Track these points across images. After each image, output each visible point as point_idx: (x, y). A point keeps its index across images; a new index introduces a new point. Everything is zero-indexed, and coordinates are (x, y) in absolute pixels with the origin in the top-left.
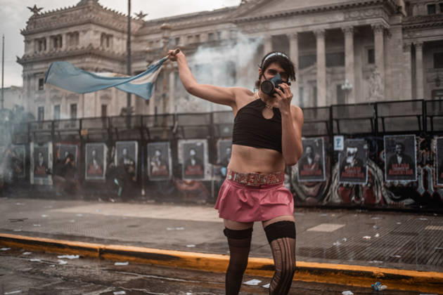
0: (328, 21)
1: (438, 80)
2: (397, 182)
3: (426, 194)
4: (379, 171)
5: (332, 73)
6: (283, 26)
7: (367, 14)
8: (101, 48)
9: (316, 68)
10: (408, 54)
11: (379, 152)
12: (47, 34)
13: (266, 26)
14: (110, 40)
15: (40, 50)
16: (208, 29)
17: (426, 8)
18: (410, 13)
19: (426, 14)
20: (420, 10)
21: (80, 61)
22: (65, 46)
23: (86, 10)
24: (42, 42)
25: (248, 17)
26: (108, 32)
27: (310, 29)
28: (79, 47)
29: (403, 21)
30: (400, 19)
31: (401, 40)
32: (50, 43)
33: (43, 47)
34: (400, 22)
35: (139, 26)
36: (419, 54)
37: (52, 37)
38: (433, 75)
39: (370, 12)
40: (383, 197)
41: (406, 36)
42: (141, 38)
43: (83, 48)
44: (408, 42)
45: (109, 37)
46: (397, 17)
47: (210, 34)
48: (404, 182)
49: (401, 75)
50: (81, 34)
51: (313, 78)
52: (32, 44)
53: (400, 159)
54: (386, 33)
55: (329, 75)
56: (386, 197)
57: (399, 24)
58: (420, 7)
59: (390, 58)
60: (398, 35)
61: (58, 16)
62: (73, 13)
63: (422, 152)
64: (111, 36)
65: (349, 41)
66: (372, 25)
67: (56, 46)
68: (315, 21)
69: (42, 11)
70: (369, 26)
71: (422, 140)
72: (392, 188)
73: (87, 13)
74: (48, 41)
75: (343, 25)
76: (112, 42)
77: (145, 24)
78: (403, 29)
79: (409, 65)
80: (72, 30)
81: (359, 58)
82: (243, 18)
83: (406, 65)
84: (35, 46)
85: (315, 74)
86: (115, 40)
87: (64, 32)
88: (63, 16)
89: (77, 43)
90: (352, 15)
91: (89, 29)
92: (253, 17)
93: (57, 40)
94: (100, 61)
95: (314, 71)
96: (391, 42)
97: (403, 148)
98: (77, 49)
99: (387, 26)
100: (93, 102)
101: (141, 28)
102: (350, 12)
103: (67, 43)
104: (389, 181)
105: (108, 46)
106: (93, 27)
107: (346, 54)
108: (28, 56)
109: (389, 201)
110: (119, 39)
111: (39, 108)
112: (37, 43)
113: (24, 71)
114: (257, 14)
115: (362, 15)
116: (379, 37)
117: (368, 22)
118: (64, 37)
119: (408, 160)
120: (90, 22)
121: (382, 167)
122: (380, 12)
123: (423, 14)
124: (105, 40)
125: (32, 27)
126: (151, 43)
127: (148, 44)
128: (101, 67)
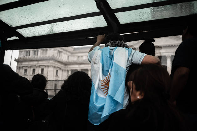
8: (57, 57)
14: (61, 54)
15: (26, 56)
21: (47, 62)
22: (40, 55)
24: (28, 52)
26: (60, 50)
32: (32, 53)
33: (28, 55)
37: (33, 50)
42: (74, 55)
45: (60, 52)
50: (48, 50)
64: (62, 52)
67: (35, 54)
84: (24, 54)
86: (63, 54)
89: (46, 54)
93: (35, 52)
94: (56, 63)
98: (46, 56)
100: (51, 82)
103: (41, 53)
105: (60, 56)
108: (20, 58)
110: (64, 54)
112: (25, 52)
113: (17, 65)
118: (39, 51)
124: (59, 54)
126: (78, 57)
127: (77, 57)
128: (57, 66)
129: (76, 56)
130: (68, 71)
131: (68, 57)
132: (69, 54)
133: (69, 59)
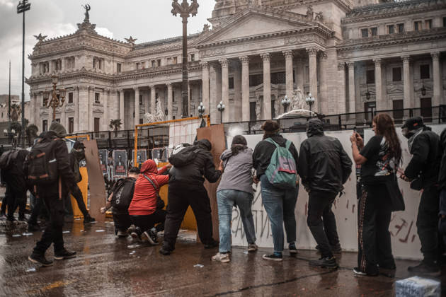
0: (272, 46)
1: (368, 94)
5: (279, 89)
6: (237, 51)
7: (303, 39)
8: (93, 70)
9: (263, 87)
10: (342, 72)
12: (50, 59)
13: (223, 51)
14: (102, 63)
15: (44, 72)
17: (360, 32)
18: (346, 37)
19: (360, 37)
20: (355, 34)
22: (64, 69)
23: (81, 37)
24: (45, 65)
25: (208, 43)
26: (99, 56)
27: (258, 53)
28: (75, 70)
29: (337, 44)
30: (334, 42)
31: (336, 61)
32: (52, 66)
33: (47, 70)
34: (335, 45)
35: (129, 50)
36: (351, 72)
37: (53, 61)
38: (365, 90)
39: (306, 38)
41: (340, 56)
42: (130, 60)
43: (77, 70)
44: (342, 62)
45: (100, 60)
46: (332, 41)
49: (335, 90)
50: (76, 58)
51: (261, 94)
52: (38, 67)
55: (276, 91)
57: (333, 47)
58: (355, 31)
59: (325, 76)
60: (333, 56)
61: (59, 43)
62: (70, 40)
64: (103, 59)
65: (289, 63)
66: (307, 49)
67: (57, 69)
68: (261, 46)
69: (46, 39)
70: (304, 50)
73: (81, 40)
74: (50, 64)
75: (283, 50)
76: (104, 65)
77: (135, 48)
78: (338, 51)
79: (343, 82)
80: (69, 55)
82: (204, 44)
83: (340, 81)
84: (40, 69)
85: (263, 90)
86: (106, 62)
87: (62, 57)
88: (62, 43)
89: (74, 67)
90: (291, 41)
91: (83, 55)
92: (212, 43)
93: (57, 63)
94: (92, 81)
96: (327, 62)
98: (73, 71)
99: (323, 49)
100: (86, 116)
101: (130, 52)
102: (289, 38)
103: (65, 66)
105: (100, 68)
106: (86, 52)
107: (287, 73)
108: (34, 78)
110: (109, 61)
111: (44, 121)
112: (42, 66)
113: (31, 90)
114: (216, 41)
115: (299, 40)
116: (313, 59)
117: (303, 46)
118: (63, 61)
120: (83, 48)
122: (313, 38)
123: (357, 38)
124: (98, 63)
125: (38, 52)
127: (135, 65)
128: (95, 86)
129: (134, 62)
130: (119, 93)
131: (119, 65)
132: (121, 60)
133: (122, 70)
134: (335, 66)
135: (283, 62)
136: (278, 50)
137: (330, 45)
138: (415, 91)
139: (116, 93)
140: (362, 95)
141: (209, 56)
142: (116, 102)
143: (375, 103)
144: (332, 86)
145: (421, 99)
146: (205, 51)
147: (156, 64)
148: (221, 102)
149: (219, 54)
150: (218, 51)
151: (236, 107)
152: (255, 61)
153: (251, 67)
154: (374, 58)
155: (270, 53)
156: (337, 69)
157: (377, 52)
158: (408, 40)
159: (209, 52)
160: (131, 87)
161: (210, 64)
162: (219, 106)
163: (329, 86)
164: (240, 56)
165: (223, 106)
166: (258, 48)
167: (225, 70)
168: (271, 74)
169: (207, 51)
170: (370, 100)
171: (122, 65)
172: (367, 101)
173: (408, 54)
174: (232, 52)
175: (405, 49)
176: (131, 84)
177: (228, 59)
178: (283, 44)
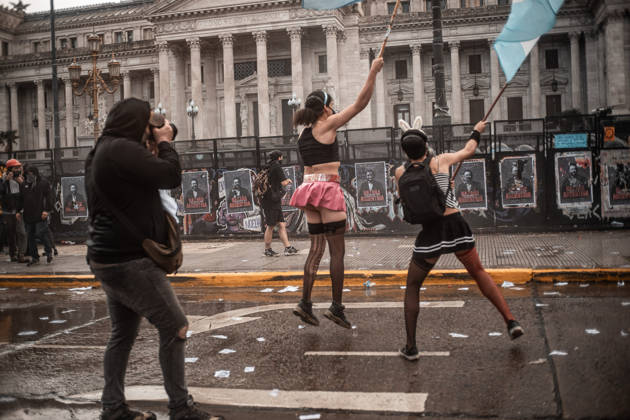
0: (270, 20)
1: (400, 93)
2: (368, 209)
3: (397, 218)
4: (351, 198)
5: (276, 85)
6: (214, 27)
7: (317, 12)
9: (256, 79)
10: (366, 61)
11: (350, 180)
16: (115, 27)
17: (386, 7)
18: (367, 12)
19: (386, 13)
20: (379, 9)
25: (169, 13)
27: (248, 30)
29: (360, 22)
30: (355, 19)
31: (358, 46)
34: (357, 23)
35: (19, 20)
38: (396, 87)
39: (321, 11)
40: (355, 223)
41: (363, 39)
42: (22, 37)
44: (366, 48)
46: (353, 16)
47: (118, 34)
48: (376, 208)
51: (252, 91)
53: (371, 186)
54: (340, 35)
55: (272, 87)
56: (359, 223)
57: (355, 26)
58: (379, 5)
59: (345, 67)
60: (354, 38)
63: (391, 178)
65: (296, 46)
66: (324, 26)
68: (254, 20)
70: (319, 28)
71: (392, 166)
72: (364, 214)
75: (289, 26)
77: (27, 18)
78: (360, 32)
81: (308, 66)
82: (163, 15)
83: (364, 75)
85: (256, 85)
90: (300, 13)
92: (176, 13)
95: (254, 82)
96: (346, 47)
97: (373, 174)
99: (342, 28)
101: (21, 23)
102: (296, 9)
104: (361, 208)
107: (293, 61)
109: (361, 227)
115: (311, 14)
116: (331, 40)
117: (318, 22)
119: (378, 186)
121: (353, 194)
123: (382, 14)
126: (36, 44)
127: (32, 45)
129: (30, 40)
130: (8, 89)
131: (5, 45)
132: (8, 37)
133: (10, 53)
134: (357, 53)
135: (287, 46)
136: (280, 26)
137: (351, 23)
138: (462, 90)
139: (4, 90)
140: (390, 95)
141: (169, 33)
142: (5, 103)
143: (408, 105)
144: (354, 80)
145: (471, 102)
146: (163, 25)
147: (68, 45)
148: (192, 103)
149: (186, 31)
150: (184, 25)
151: (210, 111)
152: (244, 43)
153: (236, 50)
154: (411, 44)
155: (267, 31)
156: (358, 56)
157: (415, 35)
158: (458, 20)
159: (169, 27)
160: (30, 79)
161: (171, 44)
162: (189, 109)
163: (350, 81)
164: (221, 33)
165: (196, 109)
166: (249, 23)
167: (195, 54)
168: (268, 61)
169: (166, 26)
170: (403, 102)
171: (10, 46)
172: (398, 102)
173: (458, 40)
174: (207, 27)
175: (453, 32)
176: (31, 75)
177: (200, 38)
178: (287, 18)
